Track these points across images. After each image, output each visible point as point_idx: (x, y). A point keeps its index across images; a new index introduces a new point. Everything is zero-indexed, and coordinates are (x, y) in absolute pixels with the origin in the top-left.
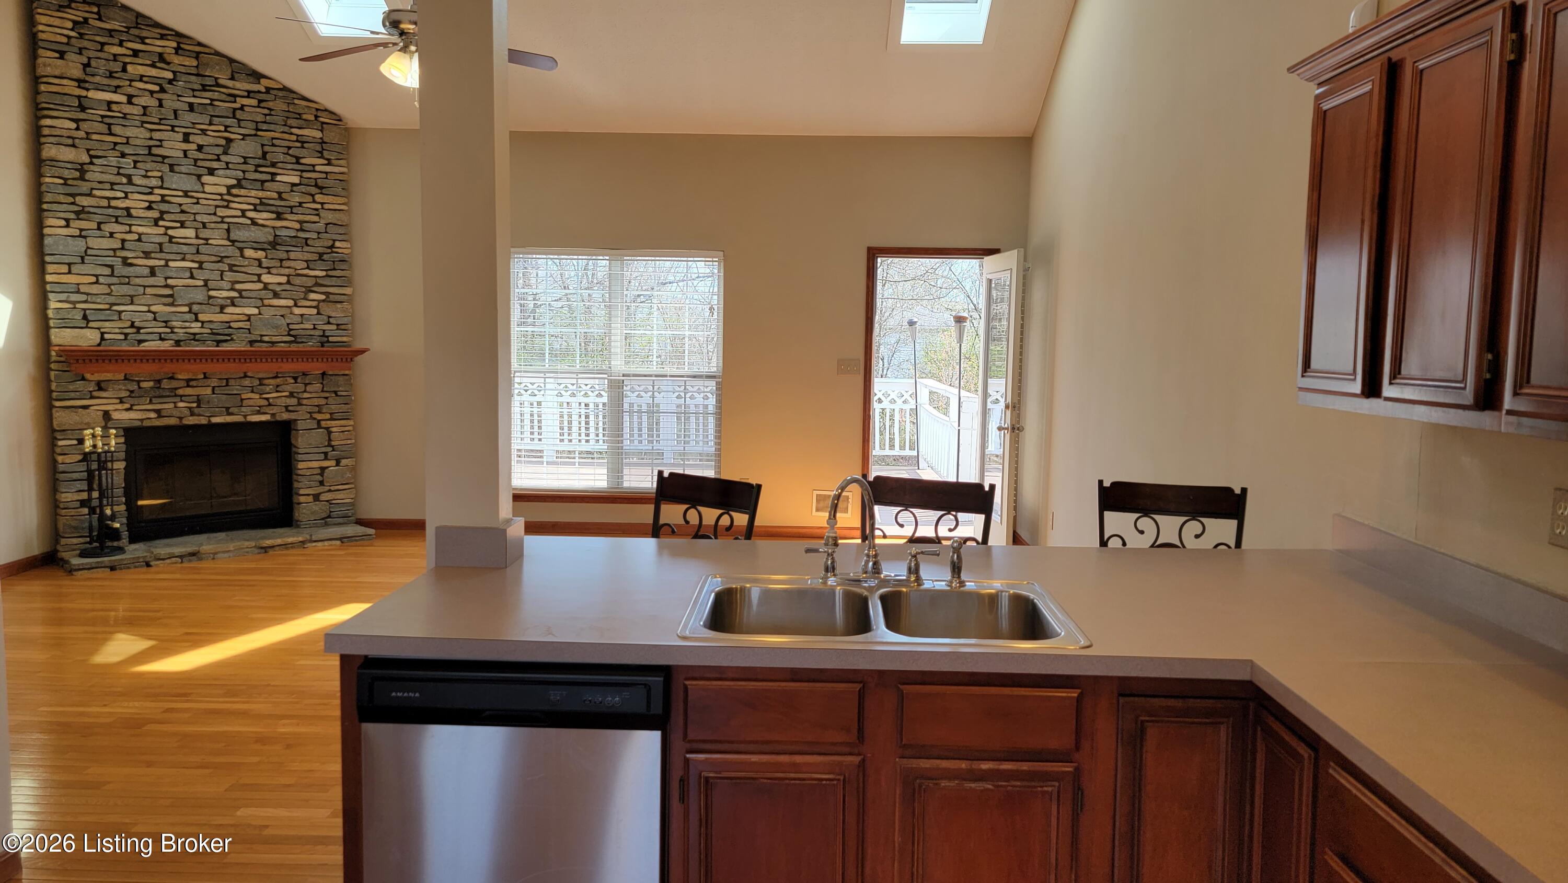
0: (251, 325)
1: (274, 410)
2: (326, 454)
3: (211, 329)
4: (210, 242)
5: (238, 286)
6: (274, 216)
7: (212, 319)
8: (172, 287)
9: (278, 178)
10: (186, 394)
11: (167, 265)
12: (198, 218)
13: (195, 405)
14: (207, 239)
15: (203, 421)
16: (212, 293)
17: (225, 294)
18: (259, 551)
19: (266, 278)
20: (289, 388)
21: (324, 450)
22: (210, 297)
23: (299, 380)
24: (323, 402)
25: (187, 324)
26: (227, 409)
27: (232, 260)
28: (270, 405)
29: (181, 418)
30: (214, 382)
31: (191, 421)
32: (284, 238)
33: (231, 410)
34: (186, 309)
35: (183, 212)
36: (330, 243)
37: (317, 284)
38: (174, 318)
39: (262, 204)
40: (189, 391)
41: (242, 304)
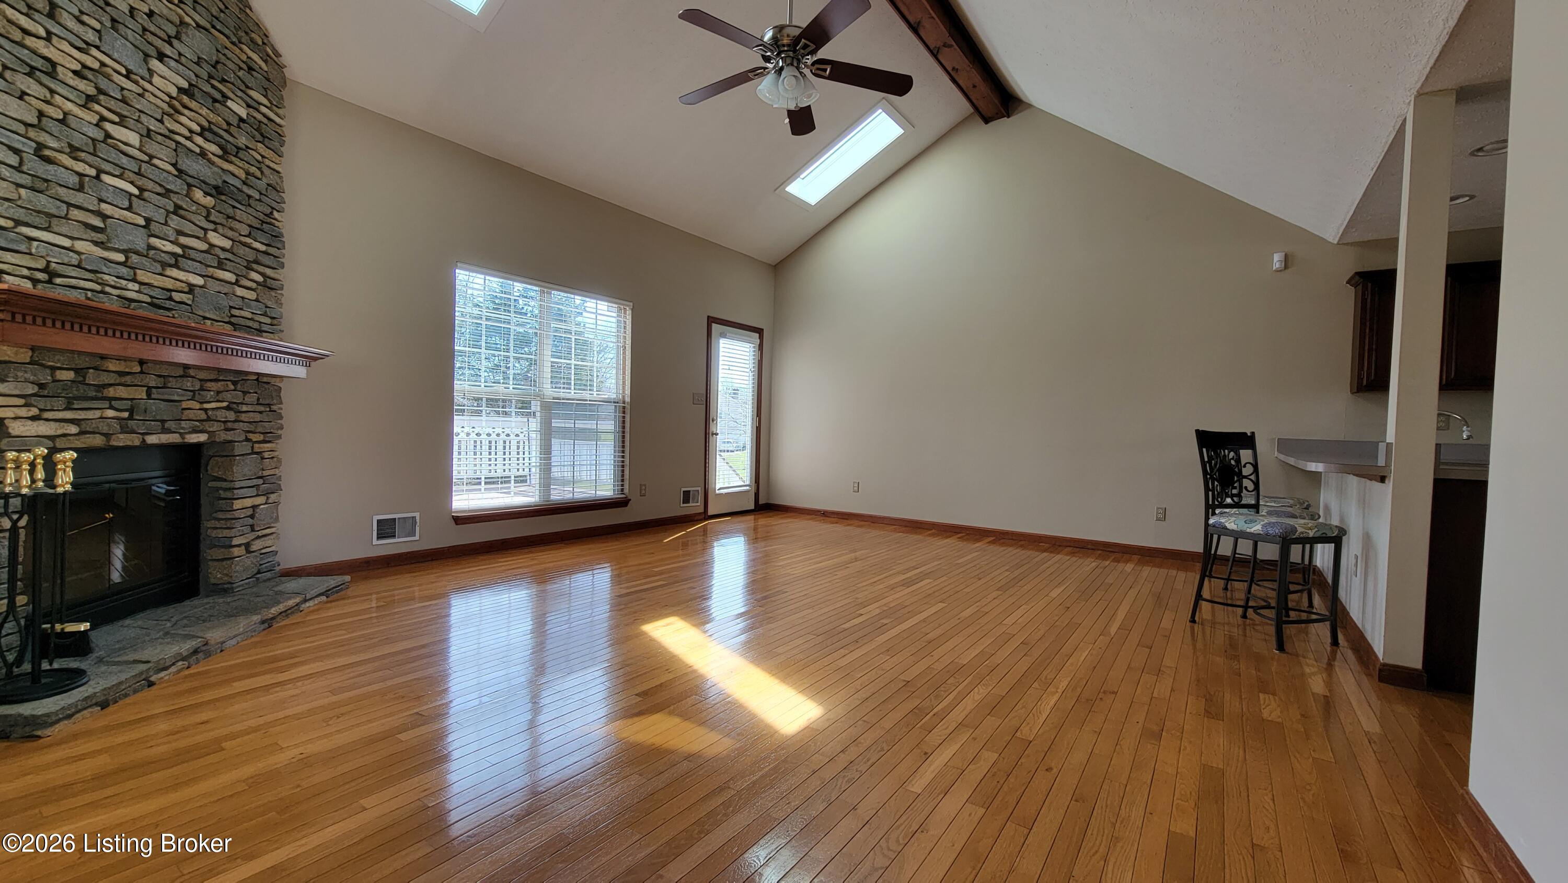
0: (193, 301)
1: (215, 427)
2: (257, 486)
3: (151, 297)
4: (155, 161)
5: (183, 240)
6: (220, 152)
7: (152, 281)
8: (104, 217)
9: (229, 103)
10: (117, 395)
11: (97, 177)
12: (144, 118)
13: (126, 415)
14: (151, 157)
15: (135, 440)
16: (154, 241)
17: (169, 247)
18: (263, 627)
19: (214, 238)
20: (228, 396)
21: (255, 482)
22: (150, 247)
23: (239, 387)
24: (258, 417)
25: (124, 282)
26: (163, 421)
27: (178, 199)
28: (209, 419)
29: (107, 436)
30: (153, 381)
31: (121, 440)
32: (232, 187)
33: (167, 425)
34: (120, 258)
35: (124, 101)
36: (268, 211)
37: (256, 262)
38: (105, 269)
39: (210, 130)
40: (121, 392)
41: (187, 268)
